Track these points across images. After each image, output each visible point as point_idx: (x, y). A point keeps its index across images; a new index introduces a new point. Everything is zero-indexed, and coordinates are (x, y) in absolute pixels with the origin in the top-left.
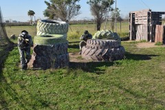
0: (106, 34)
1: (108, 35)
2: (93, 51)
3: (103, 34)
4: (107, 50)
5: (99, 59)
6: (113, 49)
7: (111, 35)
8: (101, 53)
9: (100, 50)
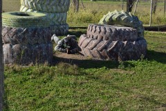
0: (119, 17)
1: (123, 19)
2: (94, 42)
3: (115, 17)
4: (115, 43)
5: (101, 56)
6: (125, 42)
7: (127, 20)
8: (105, 47)
9: (105, 42)
